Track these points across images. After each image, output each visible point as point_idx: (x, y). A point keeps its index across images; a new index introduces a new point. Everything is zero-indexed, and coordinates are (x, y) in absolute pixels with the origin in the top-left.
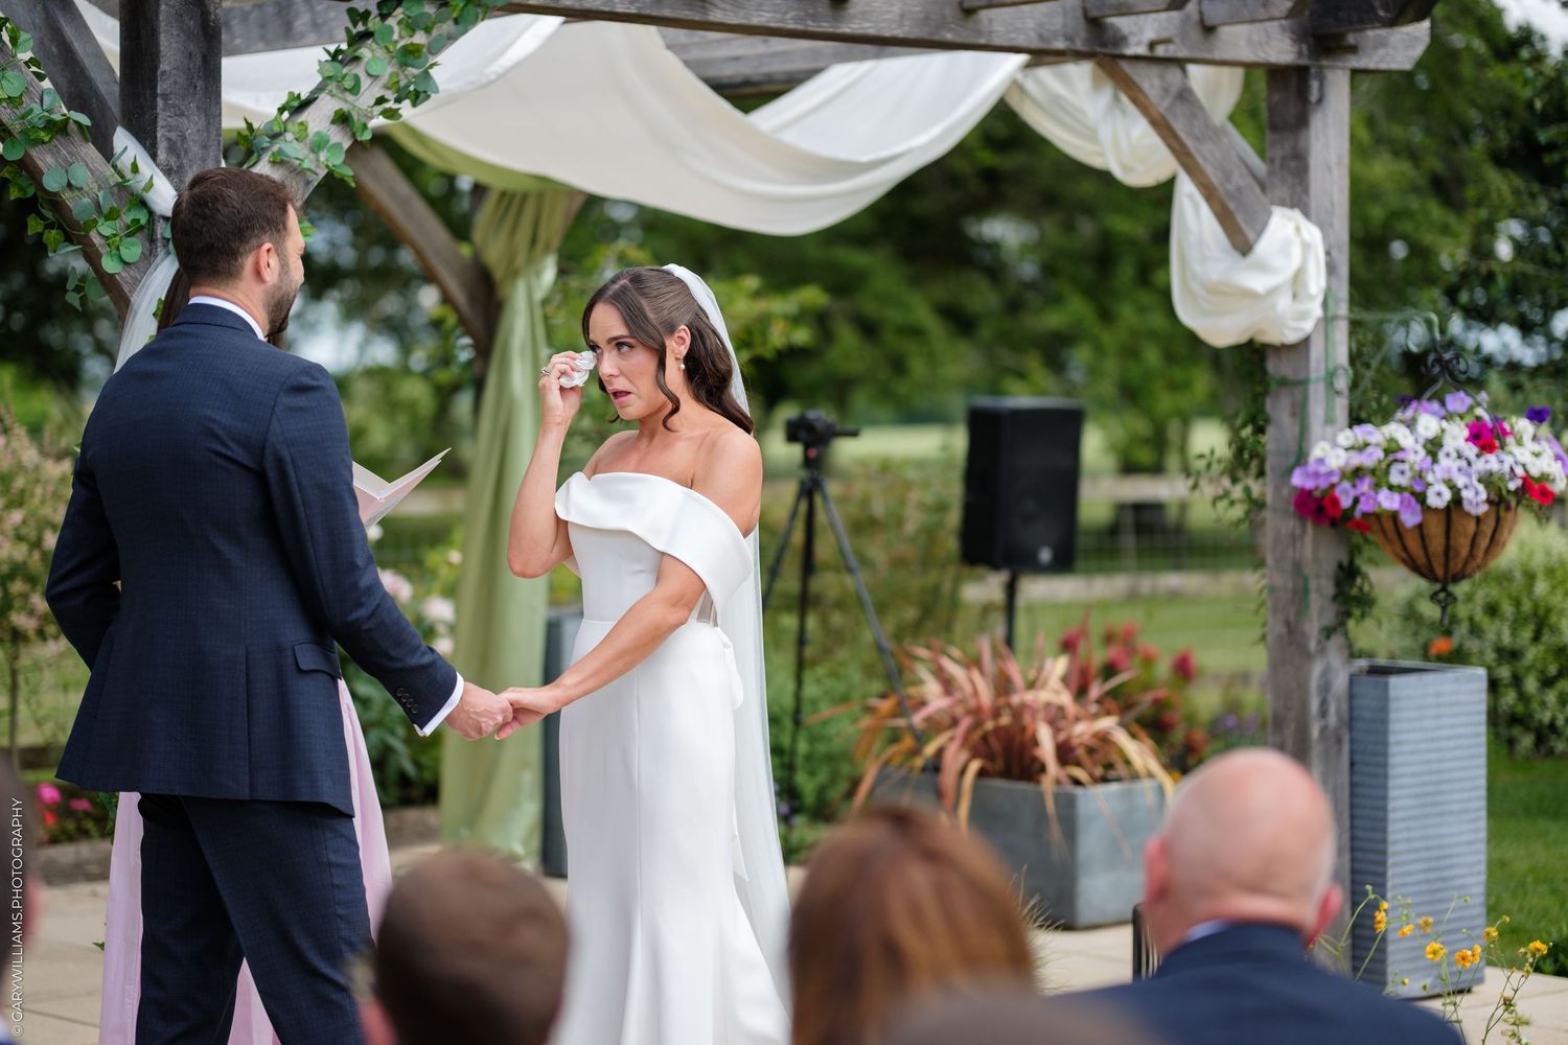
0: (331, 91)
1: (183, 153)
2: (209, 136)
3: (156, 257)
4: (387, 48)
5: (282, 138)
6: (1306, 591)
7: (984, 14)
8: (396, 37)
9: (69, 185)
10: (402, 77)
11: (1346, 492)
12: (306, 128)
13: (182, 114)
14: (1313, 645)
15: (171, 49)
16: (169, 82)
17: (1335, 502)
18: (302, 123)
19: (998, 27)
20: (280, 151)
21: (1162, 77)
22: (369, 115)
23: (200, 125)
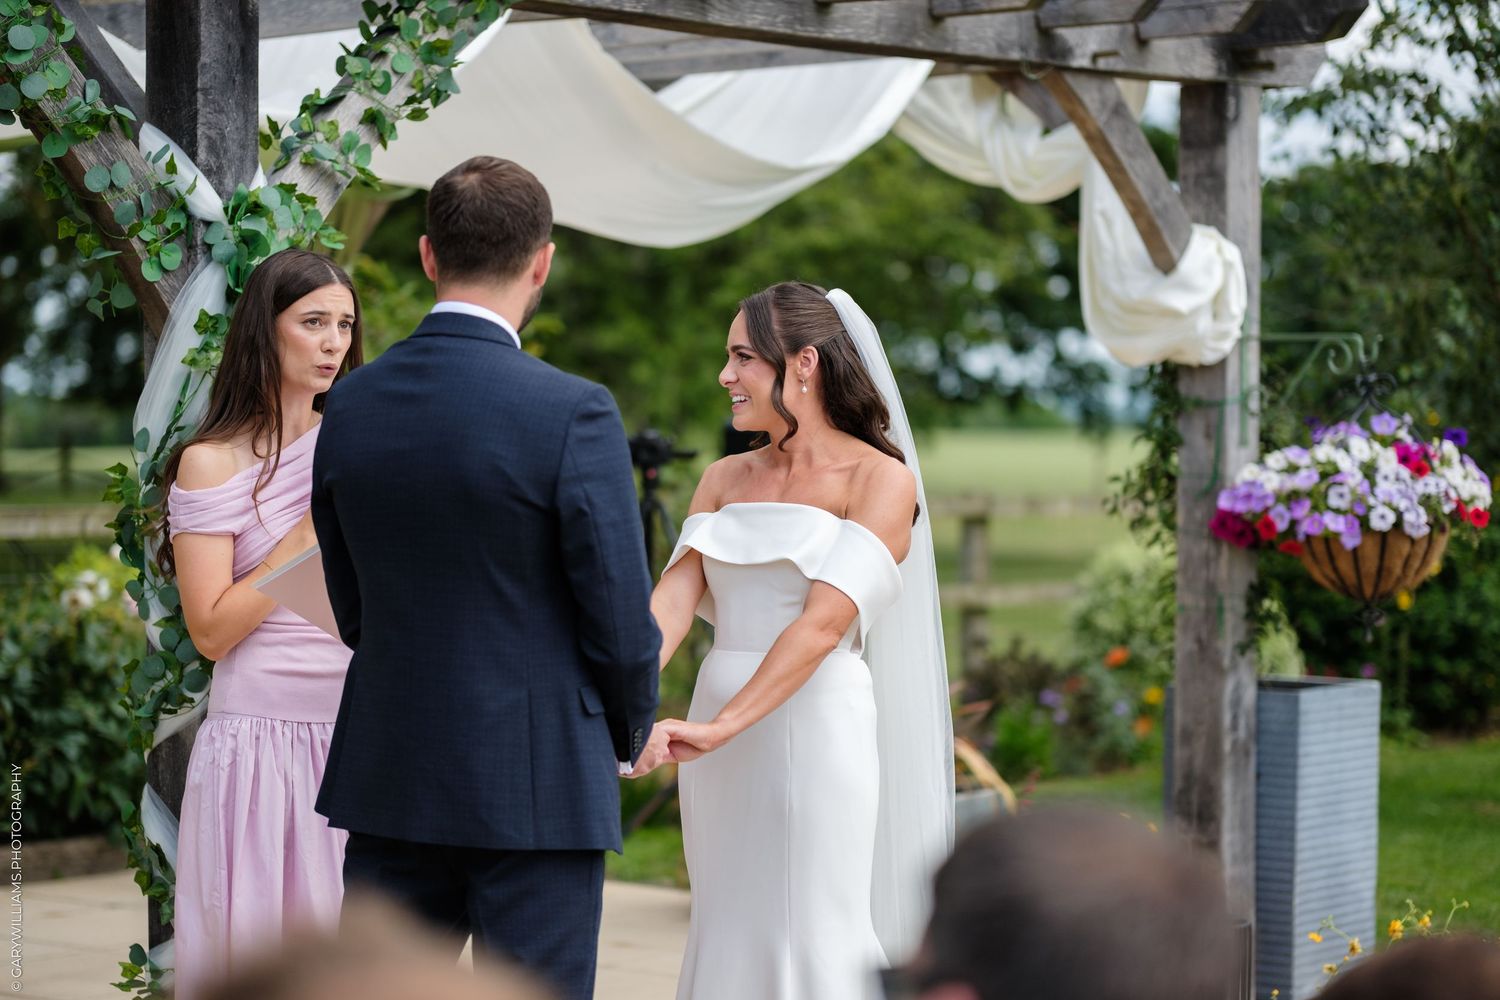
0: (359, 89)
1: (222, 152)
2: (247, 135)
3: (195, 264)
4: (412, 44)
5: (312, 138)
6: (1221, 610)
7: (950, 22)
8: (420, 33)
9: (112, 185)
10: (425, 75)
11: (1282, 516)
12: (337, 128)
13: (221, 111)
14: (1226, 662)
15: (211, 40)
16: (209, 76)
17: (1269, 525)
18: (332, 123)
19: (963, 36)
20: (313, 153)
21: (1100, 90)
22: (396, 115)
23: (239, 123)
